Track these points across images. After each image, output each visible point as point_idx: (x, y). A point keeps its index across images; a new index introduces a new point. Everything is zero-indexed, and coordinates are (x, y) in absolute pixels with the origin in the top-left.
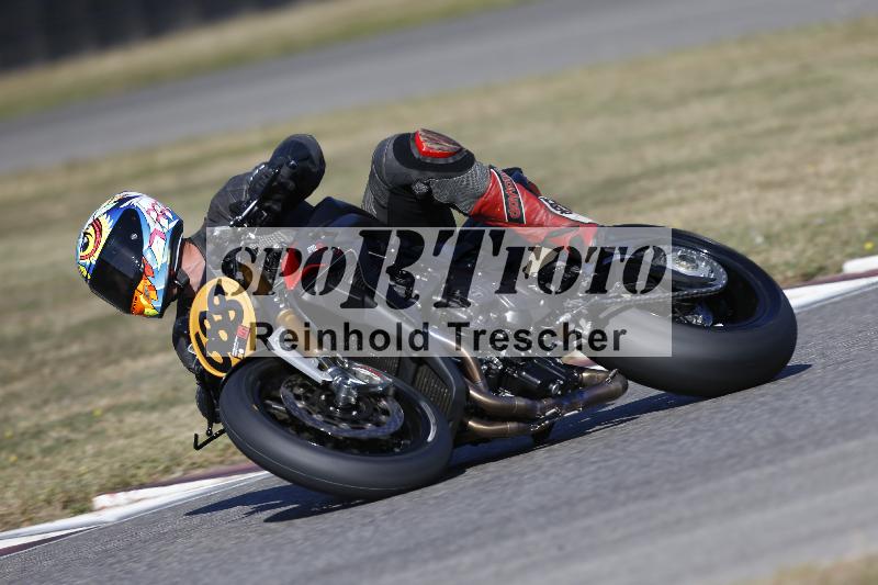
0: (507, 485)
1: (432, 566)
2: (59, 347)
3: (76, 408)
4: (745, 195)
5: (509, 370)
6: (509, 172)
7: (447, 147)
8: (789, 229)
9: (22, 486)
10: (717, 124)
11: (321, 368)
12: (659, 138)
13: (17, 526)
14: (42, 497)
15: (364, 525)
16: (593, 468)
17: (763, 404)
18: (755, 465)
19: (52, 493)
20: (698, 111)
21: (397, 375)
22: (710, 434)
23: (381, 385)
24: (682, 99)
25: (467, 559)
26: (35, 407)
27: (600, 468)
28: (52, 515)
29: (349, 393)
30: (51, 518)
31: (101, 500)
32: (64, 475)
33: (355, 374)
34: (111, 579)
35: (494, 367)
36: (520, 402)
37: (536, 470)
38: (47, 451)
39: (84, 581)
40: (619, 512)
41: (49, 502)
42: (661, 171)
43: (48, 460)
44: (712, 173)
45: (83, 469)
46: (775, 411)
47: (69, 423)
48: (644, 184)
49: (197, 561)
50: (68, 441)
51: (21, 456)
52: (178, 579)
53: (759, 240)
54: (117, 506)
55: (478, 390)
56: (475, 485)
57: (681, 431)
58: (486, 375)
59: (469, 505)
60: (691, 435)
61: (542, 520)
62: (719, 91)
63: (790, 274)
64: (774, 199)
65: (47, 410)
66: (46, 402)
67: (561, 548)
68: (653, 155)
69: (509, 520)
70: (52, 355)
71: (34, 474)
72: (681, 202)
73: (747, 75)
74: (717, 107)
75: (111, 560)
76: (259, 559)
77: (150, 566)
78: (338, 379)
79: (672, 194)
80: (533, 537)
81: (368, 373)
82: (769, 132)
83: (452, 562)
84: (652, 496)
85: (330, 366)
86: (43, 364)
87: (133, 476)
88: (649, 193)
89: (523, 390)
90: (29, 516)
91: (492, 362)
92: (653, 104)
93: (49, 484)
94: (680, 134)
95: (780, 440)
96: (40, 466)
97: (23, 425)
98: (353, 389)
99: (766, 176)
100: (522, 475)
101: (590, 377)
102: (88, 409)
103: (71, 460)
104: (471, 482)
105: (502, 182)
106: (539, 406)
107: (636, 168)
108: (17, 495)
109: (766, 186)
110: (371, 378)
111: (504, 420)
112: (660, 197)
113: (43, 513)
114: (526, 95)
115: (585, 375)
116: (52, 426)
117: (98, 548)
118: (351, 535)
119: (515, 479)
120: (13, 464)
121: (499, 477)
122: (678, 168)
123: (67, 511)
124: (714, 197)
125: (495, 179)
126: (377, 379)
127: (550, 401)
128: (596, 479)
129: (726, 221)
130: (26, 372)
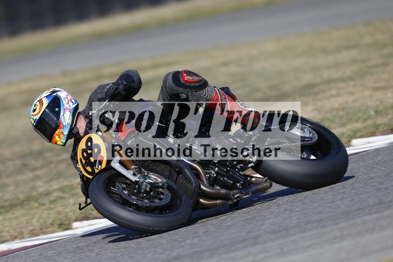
0: (258, 221)
1: (224, 256)
2: (58, 155)
3: (65, 183)
4: (367, 93)
5: (219, 177)
6: (223, 89)
7: (196, 78)
8: (386, 108)
9: (40, 218)
10: (354, 61)
11: (134, 175)
12: (329, 67)
13: (37, 235)
14: (49, 223)
15: (194, 237)
16: (297, 214)
17: (373, 186)
18: (369, 214)
19: (54, 221)
20: (345, 55)
21: (169, 179)
22: (349, 199)
23: (161, 182)
24: (339, 50)
25: (240, 253)
26: (47, 182)
27: (300, 214)
28: (53, 231)
29: (146, 186)
30: (53, 232)
31: (76, 224)
32: (59, 213)
33: (150, 178)
34: (79, 260)
35: (212, 175)
36: (223, 191)
37: (271, 214)
38: (52, 202)
39: (68, 260)
40: (309, 234)
41: (52, 224)
42: (329, 82)
43: (52, 206)
44: (352, 83)
45: (68, 210)
46: (378, 190)
47: (62, 189)
48: (322, 87)
49: (119, 252)
50: (62, 198)
51: (40, 204)
52: (109, 260)
53: (372, 113)
54: (83, 227)
55: (205, 186)
56: (244, 221)
57: (336, 198)
58: (208, 179)
59: (241, 229)
60: (341, 200)
61: (273, 236)
62: (356, 46)
63: (386, 128)
64: (379, 95)
65: (52, 183)
66: (52, 180)
67: (282, 249)
68: (326, 74)
69: (259, 236)
70: (55, 159)
71: (46, 212)
72: (338, 95)
73: (368, 40)
74: (354, 54)
75: (80, 251)
76: (146, 252)
77: (98, 254)
78: (142, 180)
79: (334, 92)
80: (270, 244)
81: (155, 177)
82: (377, 65)
83: (233, 255)
84: (323, 227)
85: (138, 174)
86: (51, 163)
87: (91, 214)
88: (324, 91)
89: (225, 186)
90: (43, 231)
91: (211, 173)
92: (325, 51)
93: (53, 216)
94: (338, 66)
95: (381, 203)
96: (49, 209)
97: (41, 190)
98: (148, 184)
99: (376, 85)
100: (265, 216)
101: (256, 180)
102: (70, 183)
103: (63, 206)
104: (242, 219)
105: (220, 94)
106: (232, 193)
107: (318, 80)
108: (38, 221)
109: (376, 89)
110: (156, 180)
111: (216, 199)
112: (329, 93)
113: (49, 230)
114: (270, 46)
115: (253, 179)
116: (54, 191)
117: (74, 246)
118: (188, 242)
119: (261, 218)
120: (36, 208)
121: (255, 217)
122: (336, 81)
123: (61, 229)
124: (352, 94)
125: (216, 92)
126: (160, 180)
127: (236, 191)
128: (298, 219)
129: (357, 105)
130: (43, 166)
